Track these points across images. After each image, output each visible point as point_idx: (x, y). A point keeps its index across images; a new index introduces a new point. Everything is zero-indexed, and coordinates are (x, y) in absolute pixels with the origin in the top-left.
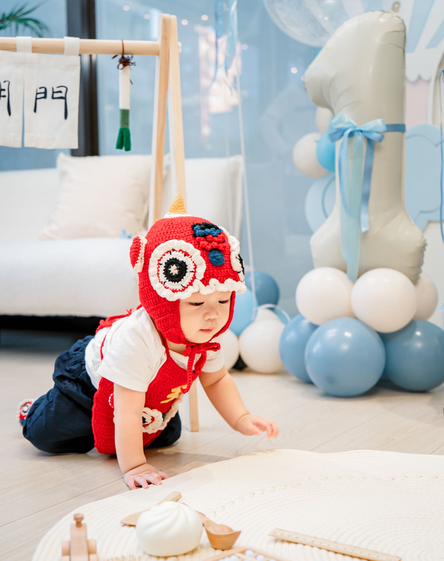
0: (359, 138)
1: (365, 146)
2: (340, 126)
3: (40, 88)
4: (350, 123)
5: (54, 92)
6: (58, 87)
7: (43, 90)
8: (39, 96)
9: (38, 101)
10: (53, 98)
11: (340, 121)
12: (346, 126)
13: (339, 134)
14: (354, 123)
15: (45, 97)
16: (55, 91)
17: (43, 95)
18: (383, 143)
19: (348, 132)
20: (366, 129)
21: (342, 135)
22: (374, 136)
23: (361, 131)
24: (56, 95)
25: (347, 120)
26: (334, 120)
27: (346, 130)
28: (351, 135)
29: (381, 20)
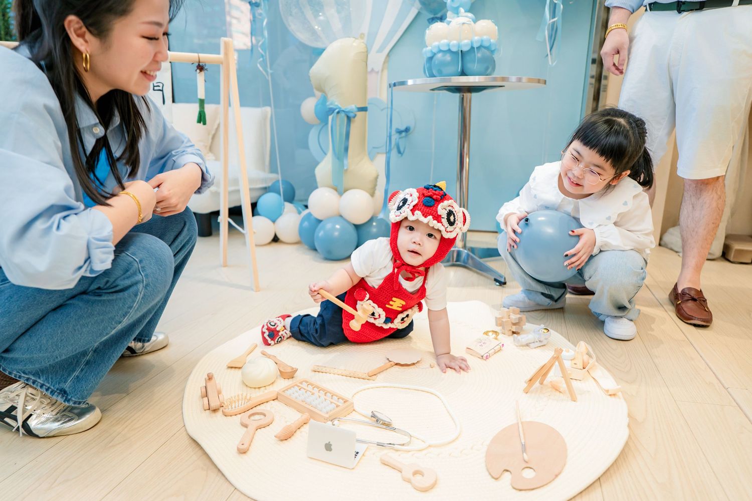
0: (343, 115)
1: (346, 119)
2: (331, 106)
4: (337, 105)
11: (331, 104)
12: (335, 107)
13: (331, 112)
14: (340, 106)
18: (356, 118)
19: (337, 110)
20: (347, 110)
21: (333, 112)
22: (351, 115)
23: (343, 111)
25: (336, 103)
26: (328, 104)
27: (336, 109)
28: (338, 113)
29: (354, 44)
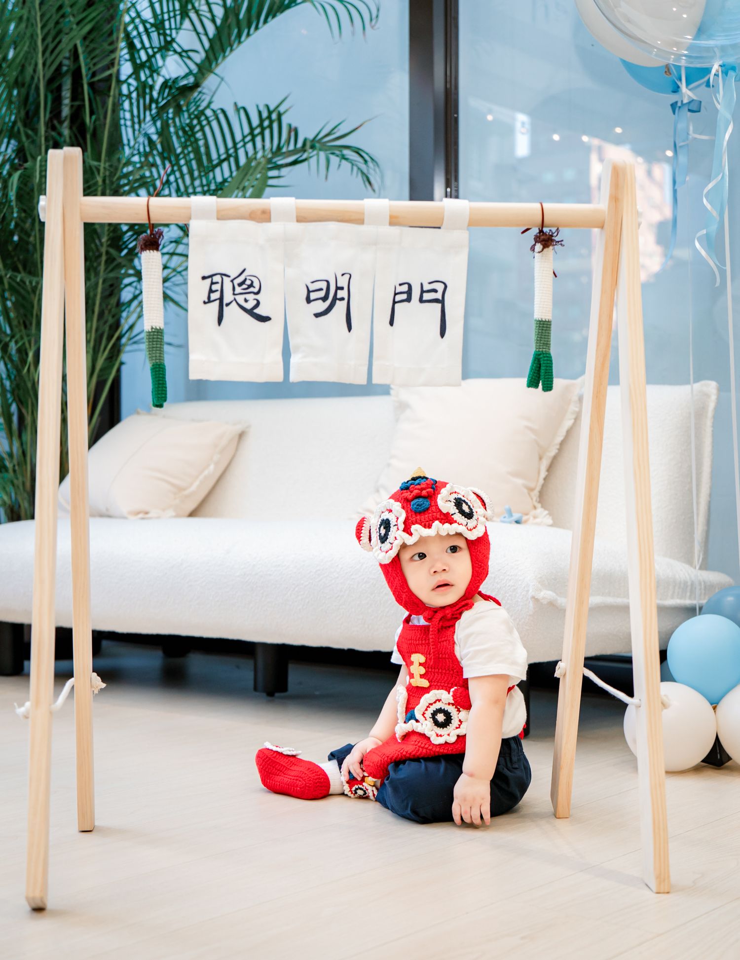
3: (400, 285)
5: (423, 292)
6: (430, 283)
7: (405, 288)
8: (398, 298)
9: (396, 305)
10: (421, 300)
15: (409, 300)
16: (425, 289)
17: (404, 296)
24: (426, 296)
